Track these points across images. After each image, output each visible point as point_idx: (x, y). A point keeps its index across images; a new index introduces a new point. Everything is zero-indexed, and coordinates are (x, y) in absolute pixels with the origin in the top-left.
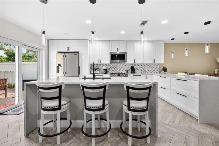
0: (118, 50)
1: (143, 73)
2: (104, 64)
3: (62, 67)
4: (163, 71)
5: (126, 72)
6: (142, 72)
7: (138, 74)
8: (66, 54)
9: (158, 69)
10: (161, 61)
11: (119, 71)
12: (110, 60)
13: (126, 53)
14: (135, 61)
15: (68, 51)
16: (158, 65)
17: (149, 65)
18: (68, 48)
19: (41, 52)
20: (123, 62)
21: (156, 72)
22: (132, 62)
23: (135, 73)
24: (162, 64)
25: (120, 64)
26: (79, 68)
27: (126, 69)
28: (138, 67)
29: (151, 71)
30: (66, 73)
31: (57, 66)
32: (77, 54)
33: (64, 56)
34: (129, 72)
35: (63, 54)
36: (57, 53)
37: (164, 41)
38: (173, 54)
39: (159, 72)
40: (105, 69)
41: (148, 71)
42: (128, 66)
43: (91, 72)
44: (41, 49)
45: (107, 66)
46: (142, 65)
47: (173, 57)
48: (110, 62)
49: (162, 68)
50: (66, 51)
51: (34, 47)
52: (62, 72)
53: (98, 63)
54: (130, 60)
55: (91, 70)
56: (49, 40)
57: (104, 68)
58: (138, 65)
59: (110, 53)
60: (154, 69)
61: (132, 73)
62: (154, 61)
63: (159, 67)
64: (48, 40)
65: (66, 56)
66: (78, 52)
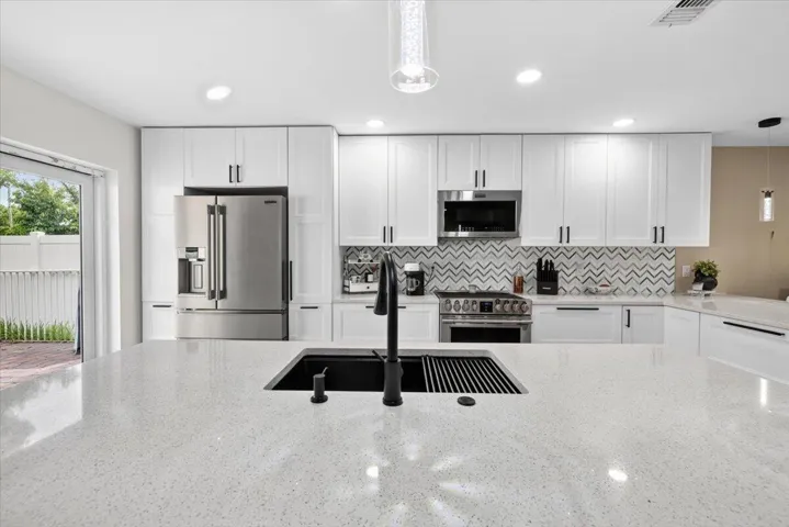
0: (479, 177)
2: (406, 247)
3: (205, 264)
4: (700, 286)
5: (509, 289)
6: (591, 286)
8: (222, 200)
9: (669, 274)
10: (695, 233)
11: (476, 282)
12: (439, 231)
13: (519, 193)
14: (565, 233)
15: (234, 185)
16: (670, 256)
17: (625, 255)
18: (235, 171)
19: (99, 189)
21: (657, 286)
22: (551, 240)
23: (554, 292)
25: (484, 248)
26: (287, 267)
27: (512, 272)
28: (569, 263)
29: (632, 284)
30: (223, 295)
31: (180, 260)
32: (279, 198)
33: (211, 210)
34: (526, 288)
35: (210, 200)
36: (182, 192)
37: (715, 135)
38: (768, 201)
39: (672, 287)
40: (411, 275)
42: (520, 258)
43: (344, 286)
44: (96, 173)
45: (422, 258)
47: (767, 215)
48: (440, 239)
49: (687, 270)
50: (224, 183)
51: (56, 160)
52: (205, 289)
53: (381, 244)
54: (535, 231)
55: (344, 278)
56: (144, 132)
57: (411, 267)
58: (572, 253)
59: (440, 192)
60: (647, 275)
61: (540, 292)
62: (659, 234)
63: (673, 262)
64: (138, 132)
65: (223, 210)
66: (283, 191)
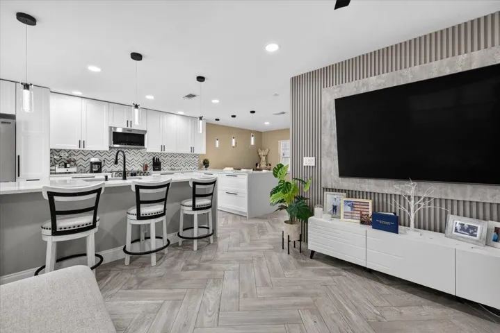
0: (129, 123)
1: (174, 169)
4: (204, 167)
5: (142, 169)
6: (173, 167)
7: (165, 172)
9: (197, 163)
10: (201, 150)
12: (110, 143)
13: (146, 132)
14: (163, 147)
17: (183, 155)
20: (134, 148)
21: (194, 167)
22: (158, 150)
23: (160, 170)
24: (203, 155)
25: (130, 152)
27: (143, 163)
28: (165, 159)
29: (186, 167)
32: (10, 121)
34: (149, 169)
37: (206, 120)
38: (217, 142)
39: (197, 168)
40: (94, 163)
41: (182, 167)
42: (146, 157)
43: (52, 170)
46: (173, 155)
47: (217, 146)
48: (110, 148)
49: (202, 162)
54: (151, 145)
55: (52, 166)
57: (93, 160)
58: (166, 155)
59: (110, 127)
60: (191, 163)
61: (154, 170)
62: (192, 149)
63: (198, 159)
